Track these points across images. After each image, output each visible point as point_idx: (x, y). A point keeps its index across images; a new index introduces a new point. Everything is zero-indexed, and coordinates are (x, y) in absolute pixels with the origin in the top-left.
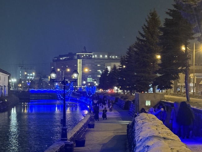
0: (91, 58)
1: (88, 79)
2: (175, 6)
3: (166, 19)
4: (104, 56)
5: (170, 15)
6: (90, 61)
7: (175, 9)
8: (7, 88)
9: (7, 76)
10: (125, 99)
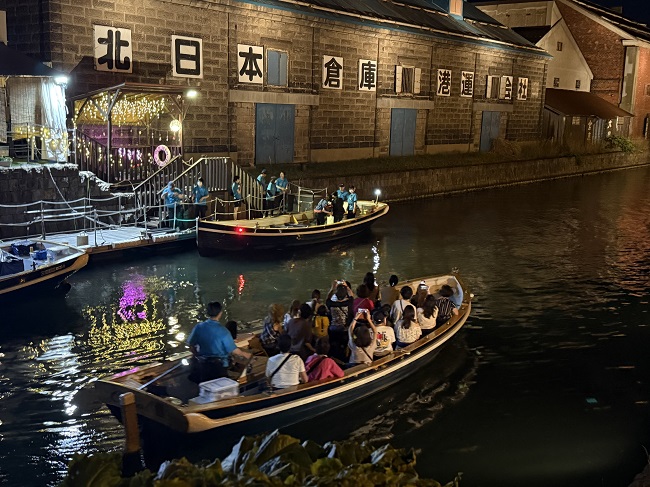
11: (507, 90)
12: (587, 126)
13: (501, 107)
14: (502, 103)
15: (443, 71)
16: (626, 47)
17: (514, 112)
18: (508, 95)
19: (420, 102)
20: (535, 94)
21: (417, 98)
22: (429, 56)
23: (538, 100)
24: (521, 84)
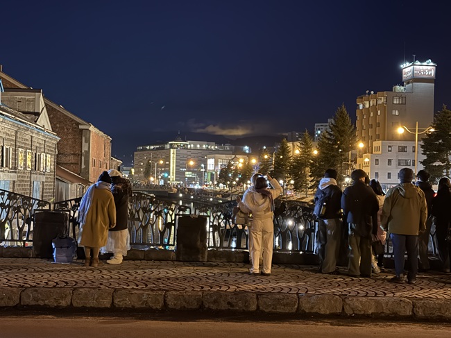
0: (186, 148)
4: (201, 146)
6: (185, 151)
12: (77, 192)
13: (41, 178)
15: (20, 149)
16: (82, 130)
17: (45, 182)
19: (12, 174)
20: (52, 167)
21: (11, 172)
22: (14, 138)
23: (53, 172)
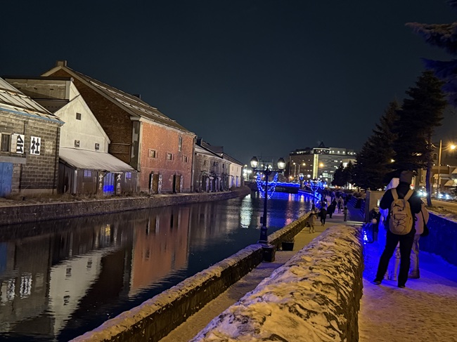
0: (328, 154)
1: (324, 174)
2: (418, 84)
3: (406, 101)
4: (341, 152)
5: (411, 95)
6: (327, 156)
7: (418, 87)
8: (239, 178)
9: (240, 167)
10: (357, 197)
11: (18, 145)
12: (98, 178)
13: (14, 160)
14: (14, 156)
16: (132, 121)
17: (28, 164)
18: (21, 150)
20: (49, 150)
23: (52, 156)
24: (34, 142)
